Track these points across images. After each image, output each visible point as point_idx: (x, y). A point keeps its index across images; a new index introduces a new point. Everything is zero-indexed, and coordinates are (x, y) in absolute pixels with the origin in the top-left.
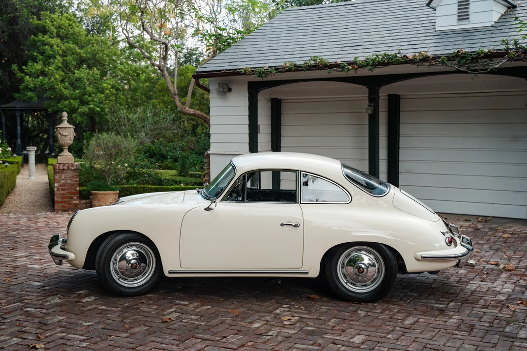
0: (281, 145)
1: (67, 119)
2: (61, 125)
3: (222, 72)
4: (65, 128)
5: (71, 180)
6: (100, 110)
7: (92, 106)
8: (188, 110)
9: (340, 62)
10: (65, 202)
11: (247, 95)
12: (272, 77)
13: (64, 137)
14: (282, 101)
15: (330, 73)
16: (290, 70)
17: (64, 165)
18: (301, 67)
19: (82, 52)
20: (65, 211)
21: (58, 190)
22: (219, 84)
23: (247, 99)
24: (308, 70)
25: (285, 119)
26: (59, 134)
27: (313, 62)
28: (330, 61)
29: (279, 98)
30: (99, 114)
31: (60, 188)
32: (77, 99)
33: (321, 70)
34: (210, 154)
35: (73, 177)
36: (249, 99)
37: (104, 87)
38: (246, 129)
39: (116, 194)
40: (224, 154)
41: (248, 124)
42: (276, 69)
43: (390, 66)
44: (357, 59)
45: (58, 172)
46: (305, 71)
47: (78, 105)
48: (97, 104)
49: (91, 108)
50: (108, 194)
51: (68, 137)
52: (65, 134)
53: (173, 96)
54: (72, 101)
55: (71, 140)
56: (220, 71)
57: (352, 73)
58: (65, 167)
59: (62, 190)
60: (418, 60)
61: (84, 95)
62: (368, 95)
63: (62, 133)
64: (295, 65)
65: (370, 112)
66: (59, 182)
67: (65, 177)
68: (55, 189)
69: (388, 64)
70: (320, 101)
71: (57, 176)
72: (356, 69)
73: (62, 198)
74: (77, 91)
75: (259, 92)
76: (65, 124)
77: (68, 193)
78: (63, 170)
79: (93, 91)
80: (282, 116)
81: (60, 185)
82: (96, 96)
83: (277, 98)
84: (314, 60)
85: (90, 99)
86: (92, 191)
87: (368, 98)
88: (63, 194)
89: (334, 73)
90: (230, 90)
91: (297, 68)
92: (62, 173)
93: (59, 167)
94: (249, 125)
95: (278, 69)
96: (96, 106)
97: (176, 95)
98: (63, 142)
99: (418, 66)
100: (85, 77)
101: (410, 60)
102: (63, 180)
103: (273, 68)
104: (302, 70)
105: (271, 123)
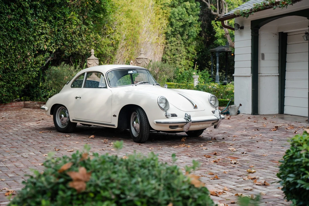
0: (286, 69)
1: (143, 53)
3: (231, 15)
11: (250, 31)
14: (288, 34)
23: (250, 34)
25: (290, 49)
29: (285, 32)
34: (234, 76)
36: (252, 34)
38: (249, 57)
40: (240, 76)
51: (141, 64)
52: (139, 62)
75: (259, 28)
80: (288, 46)
83: (282, 33)
90: (242, 28)
94: (251, 54)
105: (278, 52)
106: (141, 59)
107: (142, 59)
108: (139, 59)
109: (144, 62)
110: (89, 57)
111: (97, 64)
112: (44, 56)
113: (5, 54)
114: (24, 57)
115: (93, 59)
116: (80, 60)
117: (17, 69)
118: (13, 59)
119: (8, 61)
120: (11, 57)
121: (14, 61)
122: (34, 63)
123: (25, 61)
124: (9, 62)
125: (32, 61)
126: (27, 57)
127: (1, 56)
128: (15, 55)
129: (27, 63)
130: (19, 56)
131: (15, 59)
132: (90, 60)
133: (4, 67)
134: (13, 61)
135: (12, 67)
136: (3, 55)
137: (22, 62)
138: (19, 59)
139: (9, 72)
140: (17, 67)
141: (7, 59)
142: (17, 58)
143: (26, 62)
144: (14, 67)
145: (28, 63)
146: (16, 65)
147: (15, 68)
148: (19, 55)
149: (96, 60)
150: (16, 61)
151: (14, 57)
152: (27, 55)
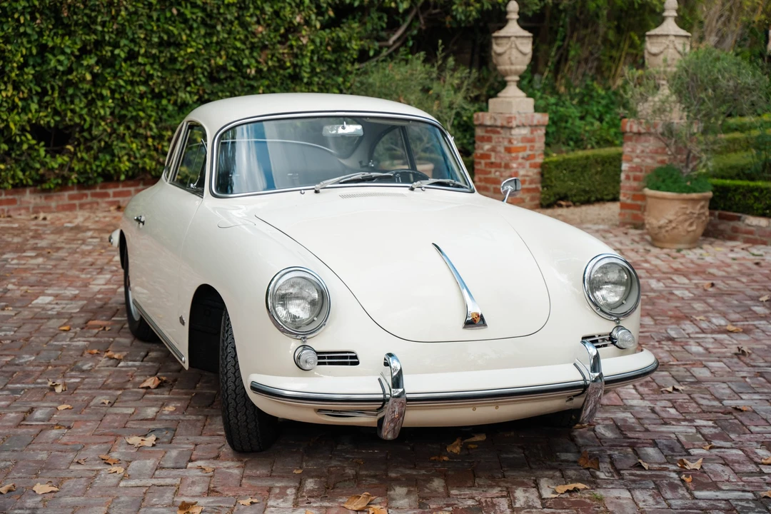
1: (676, 14)
2: (658, 30)
5: (652, 158)
10: (639, 207)
21: (628, 178)
31: (631, 174)
35: (656, 152)
45: (630, 139)
51: (662, 57)
52: (654, 50)
59: (636, 179)
66: (630, 160)
67: (643, 152)
68: (623, 176)
71: (628, 146)
73: (635, 197)
78: (639, 134)
81: (632, 169)
88: (635, 189)
92: (636, 141)
93: (631, 127)
102: (637, 157)
106: (660, 40)
107: (663, 40)
108: (654, 40)
109: (671, 51)
110: (500, 28)
111: (521, 52)
112: (363, 24)
113: (204, 23)
114: (282, 31)
115: (509, 37)
116: (440, 41)
117: (259, 71)
118: (238, 37)
119: (217, 43)
120: (230, 32)
121: (244, 43)
122: (329, 48)
123: (289, 43)
124: (225, 49)
125: (318, 40)
126: (293, 29)
127: (191, 29)
128: (244, 25)
129: (295, 50)
130: (260, 29)
131: (246, 37)
132: (500, 41)
133: (210, 65)
134: (238, 44)
135: (238, 65)
136: (195, 25)
137: (279, 46)
138: (260, 35)
139: (232, 78)
140: (258, 62)
141: (215, 39)
142: (254, 34)
143: (291, 47)
144: (245, 62)
145: (301, 48)
146: (253, 57)
147: (248, 66)
148: (258, 22)
149: (518, 42)
150: (252, 43)
151: (239, 29)
152: (291, 22)
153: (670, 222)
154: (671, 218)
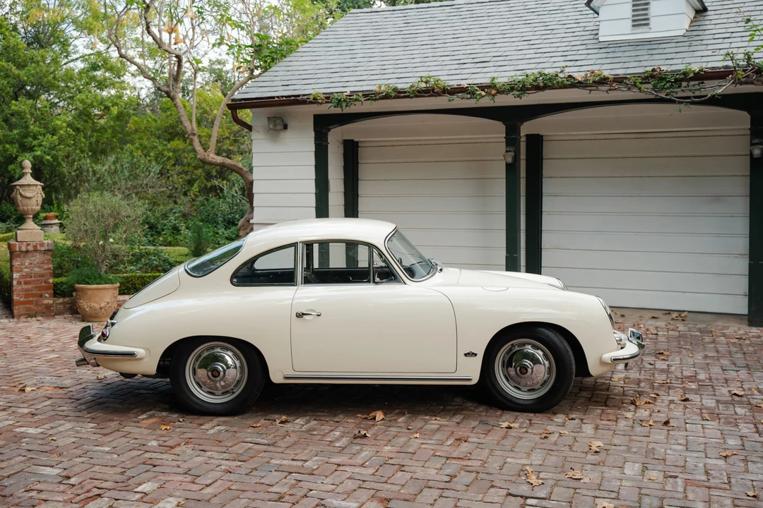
0: (359, 210)
1: (31, 171)
2: (22, 181)
3: (276, 99)
4: (29, 185)
5: (39, 267)
6: (51, 160)
7: (39, 153)
8: (213, 158)
9: (466, 86)
10: (31, 302)
11: (313, 134)
12: (356, 107)
13: (26, 200)
14: (360, 145)
15: (452, 102)
16: (387, 97)
17: (28, 245)
18: (405, 92)
19: (22, 73)
20: (31, 316)
21: (19, 283)
22: (269, 118)
23: (313, 141)
24: (417, 96)
25: (365, 171)
26: (19, 196)
27: (423, 85)
28: (451, 83)
29: (356, 140)
30: (50, 164)
31: (22, 281)
32: (14, 143)
33: (436, 96)
34: (253, 224)
35: (43, 263)
36: (315, 141)
37: (57, 125)
38: (311, 187)
39: (115, 288)
41: (314, 178)
42: (365, 96)
43: (547, 92)
44: (496, 81)
45: (19, 256)
46: (412, 98)
47: (17, 152)
48: (47, 150)
49: (38, 156)
50: (104, 289)
51: (34, 200)
52: (28, 194)
53: (191, 137)
54: (7, 146)
55: (38, 205)
56: (274, 97)
57: (486, 102)
58: (30, 248)
59: (26, 283)
60: (591, 82)
61: (25, 136)
62: (505, 135)
63: (23, 193)
64: (395, 89)
65: (510, 160)
66: (20, 271)
67: (31, 264)
68: (15, 283)
69: (545, 87)
70: (420, 145)
71: (17, 261)
72: (494, 95)
73: (26, 296)
74: (15, 132)
75: (330, 130)
76: (28, 179)
77: (35, 288)
78: (27, 252)
79: (39, 132)
80: (360, 167)
81: (22, 277)
82: (45, 139)
83: (353, 140)
84: (426, 82)
85: (35, 142)
86: (77, 285)
87: (504, 140)
88: (27, 290)
89: (458, 102)
90: (285, 127)
91: (400, 94)
92: (24, 257)
93: (20, 247)
94: (315, 180)
95: (368, 96)
96: (45, 152)
97: (195, 134)
98: (25, 208)
99: (591, 91)
100: (27, 111)
101: (580, 82)
102: (26, 268)
103: (361, 94)
104: (408, 97)
105: (343, 177)
106: (31, 188)
107: (34, 188)
108: (27, 188)
109: (40, 195)
153: (108, 303)
154: (109, 300)
